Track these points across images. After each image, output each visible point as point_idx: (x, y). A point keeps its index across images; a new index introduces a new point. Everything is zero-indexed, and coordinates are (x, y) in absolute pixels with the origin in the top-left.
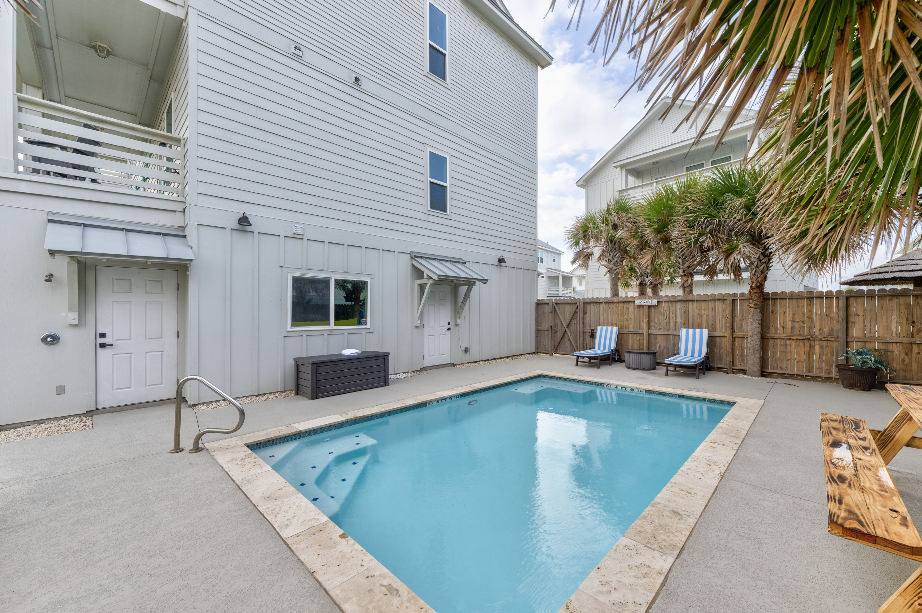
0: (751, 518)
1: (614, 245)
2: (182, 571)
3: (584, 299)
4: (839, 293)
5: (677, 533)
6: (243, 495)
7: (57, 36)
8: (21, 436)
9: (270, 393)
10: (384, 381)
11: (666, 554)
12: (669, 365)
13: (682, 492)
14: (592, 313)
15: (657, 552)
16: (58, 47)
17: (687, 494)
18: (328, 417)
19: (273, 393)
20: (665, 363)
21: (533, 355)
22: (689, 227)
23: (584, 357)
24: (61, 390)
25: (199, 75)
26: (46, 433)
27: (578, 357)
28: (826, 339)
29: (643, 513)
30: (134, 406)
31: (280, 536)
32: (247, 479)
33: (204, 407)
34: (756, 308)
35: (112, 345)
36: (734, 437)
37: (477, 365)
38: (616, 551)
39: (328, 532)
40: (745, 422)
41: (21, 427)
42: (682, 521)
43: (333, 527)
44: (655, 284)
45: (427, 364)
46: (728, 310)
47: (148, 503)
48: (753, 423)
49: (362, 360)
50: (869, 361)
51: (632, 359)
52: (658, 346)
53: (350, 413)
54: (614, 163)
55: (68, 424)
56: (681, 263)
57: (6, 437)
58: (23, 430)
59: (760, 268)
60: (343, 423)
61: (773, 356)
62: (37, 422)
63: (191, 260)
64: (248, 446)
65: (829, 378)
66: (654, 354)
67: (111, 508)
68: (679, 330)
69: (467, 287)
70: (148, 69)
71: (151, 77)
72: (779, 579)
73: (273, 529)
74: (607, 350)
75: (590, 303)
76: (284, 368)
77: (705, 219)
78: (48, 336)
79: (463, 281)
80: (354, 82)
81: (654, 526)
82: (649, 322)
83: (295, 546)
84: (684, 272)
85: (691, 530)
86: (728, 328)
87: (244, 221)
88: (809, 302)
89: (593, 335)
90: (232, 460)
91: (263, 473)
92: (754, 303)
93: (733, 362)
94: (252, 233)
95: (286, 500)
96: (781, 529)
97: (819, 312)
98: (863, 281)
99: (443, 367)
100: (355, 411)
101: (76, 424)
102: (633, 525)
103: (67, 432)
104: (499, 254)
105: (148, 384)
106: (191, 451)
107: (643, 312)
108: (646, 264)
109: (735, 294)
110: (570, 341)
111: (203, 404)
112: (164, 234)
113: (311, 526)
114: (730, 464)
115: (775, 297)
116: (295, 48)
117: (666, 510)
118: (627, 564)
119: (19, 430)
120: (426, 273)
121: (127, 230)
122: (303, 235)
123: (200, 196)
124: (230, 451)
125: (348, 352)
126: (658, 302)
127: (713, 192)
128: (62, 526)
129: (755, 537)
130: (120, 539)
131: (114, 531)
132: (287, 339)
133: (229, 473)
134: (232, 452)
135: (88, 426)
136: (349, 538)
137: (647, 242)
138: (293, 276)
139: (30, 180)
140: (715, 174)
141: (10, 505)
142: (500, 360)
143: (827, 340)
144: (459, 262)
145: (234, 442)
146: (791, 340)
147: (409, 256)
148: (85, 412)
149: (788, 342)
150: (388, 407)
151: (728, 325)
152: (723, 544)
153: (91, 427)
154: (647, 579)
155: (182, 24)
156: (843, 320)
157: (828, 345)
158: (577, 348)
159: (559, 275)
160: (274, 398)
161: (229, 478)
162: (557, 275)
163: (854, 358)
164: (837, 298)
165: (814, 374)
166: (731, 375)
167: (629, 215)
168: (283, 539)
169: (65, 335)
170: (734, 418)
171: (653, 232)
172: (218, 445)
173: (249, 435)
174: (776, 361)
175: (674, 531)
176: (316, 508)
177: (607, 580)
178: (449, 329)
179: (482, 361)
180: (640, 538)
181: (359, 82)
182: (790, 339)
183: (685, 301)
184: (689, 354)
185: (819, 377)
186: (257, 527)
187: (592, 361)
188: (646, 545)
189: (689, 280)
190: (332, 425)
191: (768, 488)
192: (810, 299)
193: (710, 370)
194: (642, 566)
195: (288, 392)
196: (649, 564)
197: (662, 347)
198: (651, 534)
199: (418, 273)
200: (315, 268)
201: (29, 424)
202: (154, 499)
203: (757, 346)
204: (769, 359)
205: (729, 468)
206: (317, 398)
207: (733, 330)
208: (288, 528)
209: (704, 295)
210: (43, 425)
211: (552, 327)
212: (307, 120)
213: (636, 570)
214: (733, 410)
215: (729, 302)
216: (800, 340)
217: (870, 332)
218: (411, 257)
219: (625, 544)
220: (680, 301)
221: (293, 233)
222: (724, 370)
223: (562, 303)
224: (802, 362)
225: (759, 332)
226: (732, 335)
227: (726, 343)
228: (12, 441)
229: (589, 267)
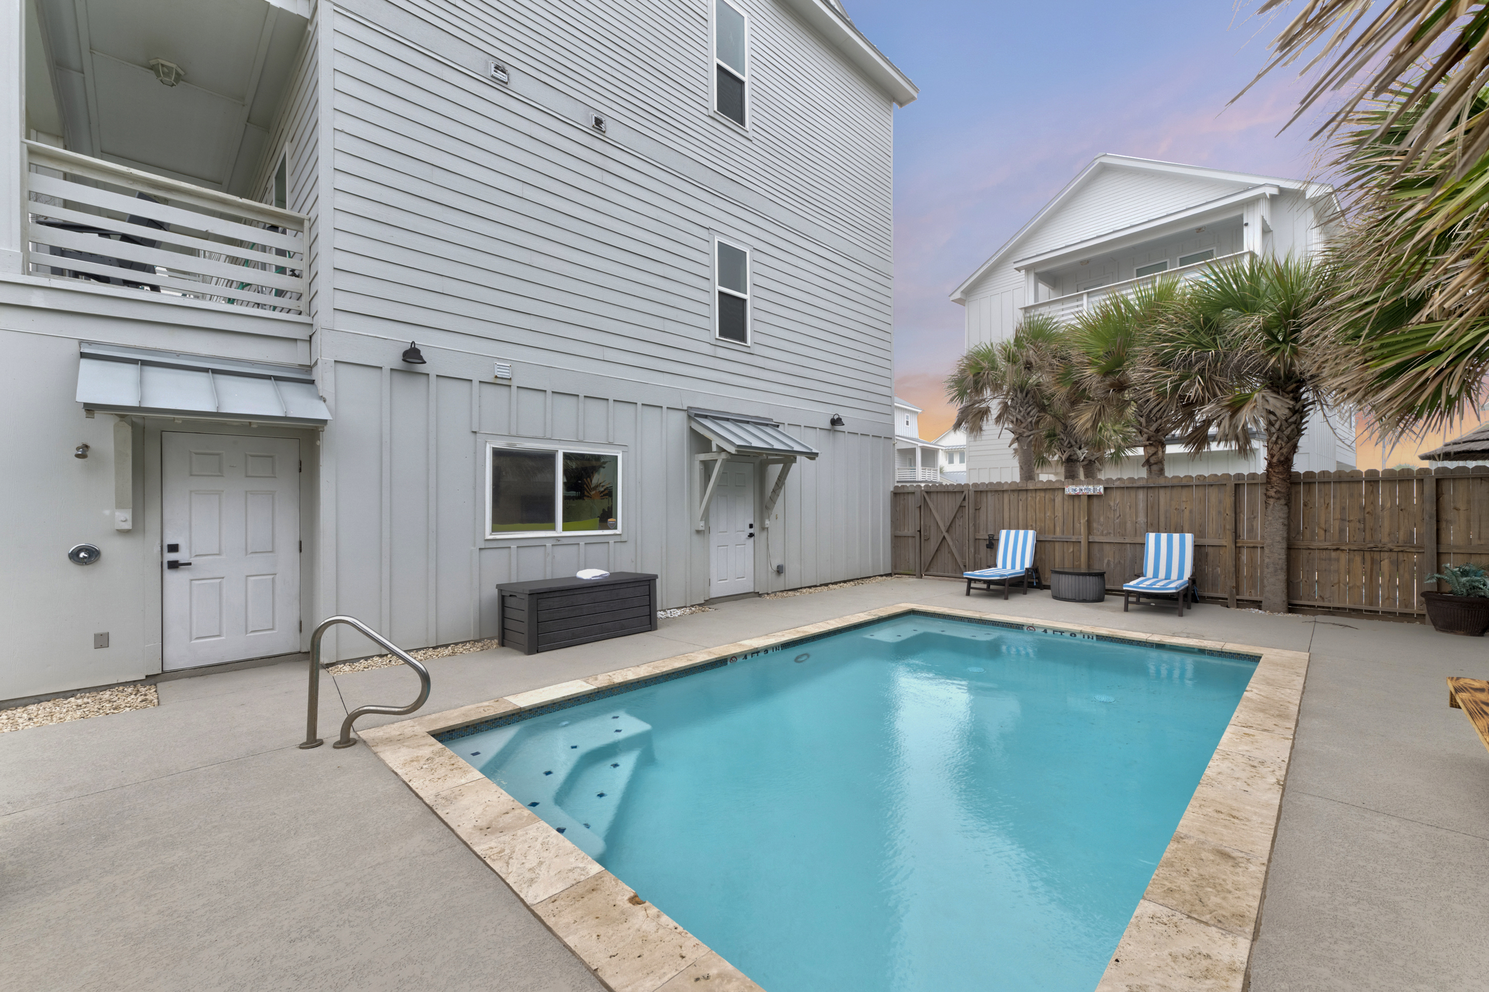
0: (1362, 864)
1: (1026, 396)
2: (354, 969)
3: (975, 485)
4: (1423, 473)
5: (1237, 892)
6: (442, 824)
7: (91, 48)
8: (35, 720)
9: (456, 644)
10: (649, 622)
11: (1232, 932)
12: (1129, 593)
13: (1222, 816)
14: (989, 509)
15: (1213, 928)
16: (93, 69)
17: (1233, 819)
18: (564, 684)
19: (462, 643)
20: (1123, 591)
21: (889, 578)
22: (1163, 364)
23: (979, 581)
24: (102, 641)
25: (336, 111)
26: (79, 713)
27: (970, 581)
28: (1401, 549)
29: (1165, 855)
30: (227, 666)
31: (522, 900)
32: (443, 794)
33: (347, 668)
34: (1279, 499)
35: (190, 564)
36: (1279, 716)
37: (798, 594)
38: (1138, 926)
39: (608, 893)
40: (1289, 691)
41: (34, 704)
42: (1239, 870)
43: (613, 882)
44: (1090, 461)
45: (716, 591)
46: (1229, 501)
47: (275, 839)
48: (1303, 693)
49: (611, 587)
50: (1481, 586)
51: (1066, 583)
52: (1106, 561)
53: (600, 677)
54: (1015, 263)
55: (116, 698)
56: (1144, 424)
57: (11, 721)
58: (39, 710)
59: (1285, 432)
60: (591, 694)
61: (1308, 578)
62: (62, 695)
63: (325, 422)
64: (433, 736)
65: (1406, 614)
66: (1101, 575)
67: (209, 849)
68: (1144, 535)
69: (782, 465)
70: (243, 106)
71: (249, 118)
72: (1455, 981)
73: (507, 887)
74: (1018, 568)
75: (987, 491)
76: (480, 601)
77: (1191, 351)
78: (80, 550)
79: (776, 455)
80: (593, 126)
81: (1191, 878)
82: (1089, 522)
83: (553, 919)
84: (1148, 439)
85: (1261, 886)
86: (1227, 532)
87: (412, 355)
88: (1371, 488)
89: (992, 544)
90: (412, 761)
91: (470, 784)
92: (1275, 490)
93: (1237, 588)
94: (425, 377)
95: (520, 832)
96: (1422, 885)
97: (1389, 505)
98: (1464, 452)
99: (743, 598)
100: (609, 674)
101: (129, 698)
102: (1153, 877)
103: (116, 711)
104: (832, 412)
105: (250, 629)
106: (337, 746)
107: (1079, 506)
108: (1085, 428)
109: (1239, 476)
110: (953, 555)
111: (344, 662)
112: (277, 379)
113: (574, 882)
114: (1289, 764)
115: (1310, 479)
116: (495, 68)
117: (1204, 849)
118: (1166, 952)
119: (33, 708)
120: (716, 442)
121: (215, 371)
122: (510, 379)
123: (337, 312)
124: (405, 744)
125: (587, 574)
126: (1105, 489)
127: (1203, 305)
128: (125, 883)
129: (1381, 900)
130: (234, 906)
131: (220, 893)
132: (484, 552)
133: (410, 784)
134: (408, 747)
135: (151, 701)
136: (647, 904)
137: (1085, 390)
138: (493, 448)
139: (49, 286)
140: (1207, 276)
141: (28, 844)
142: (835, 586)
143: (1402, 551)
144: (767, 425)
145: (410, 729)
146: (1338, 552)
147: (684, 415)
148: (144, 678)
149: (1334, 554)
150: (664, 667)
151: (1228, 527)
152: (1328, 912)
153: (156, 703)
154: (1213, 981)
155: (305, 27)
156: (1430, 518)
157: (1405, 559)
158: (965, 566)
159: (916, 447)
160: (464, 652)
161: (411, 793)
162: (913, 447)
163: (1455, 581)
164: (1421, 481)
165: (1381, 606)
166: (1234, 611)
167: (1053, 346)
168: (528, 907)
169: (110, 548)
170: (1268, 684)
171: (1098, 373)
172: (381, 734)
173: (433, 716)
174: (1313, 586)
175: (1231, 889)
176: (576, 847)
177: (1139, 984)
178: (751, 535)
179: (805, 588)
180: (1175, 903)
181: (603, 126)
182: (1337, 549)
183: (1151, 487)
184: (1162, 574)
185: (1390, 613)
186: (477, 883)
187: (992, 587)
188: (1190, 915)
189: (1160, 453)
190: (573, 699)
191: (1373, 808)
192: (1372, 483)
193: (1197, 602)
194: (1195, 956)
195: (487, 642)
196: (1208, 953)
197: (1112, 563)
198: (1191, 895)
199: (700, 443)
200: (531, 435)
201: (48, 698)
202: (285, 831)
203: (1280, 562)
204: (1299, 582)
205: (1290, 772)
206: (538, 652)
207: (1236, 535)
208: (534, 886)
209: (1185, 477)
210: (72, 699)
211: (920, 531)
212: (516, 188)
213: (1187, 963)
214: (1260, 670)
215: (1230, 489)
216: (1355, 550)
217: (1479, 538)
218: (689, 417)
219: (1150, 913)
220: (1143, 487)
221: (493, 377)
222: (1223, 602)
223: (937, 492)
224: (1358, 587)
225: (1283, 538)
226: (1236, 543)
227: (1227, 556)
228: (20, 728)
229: (984, 433)
